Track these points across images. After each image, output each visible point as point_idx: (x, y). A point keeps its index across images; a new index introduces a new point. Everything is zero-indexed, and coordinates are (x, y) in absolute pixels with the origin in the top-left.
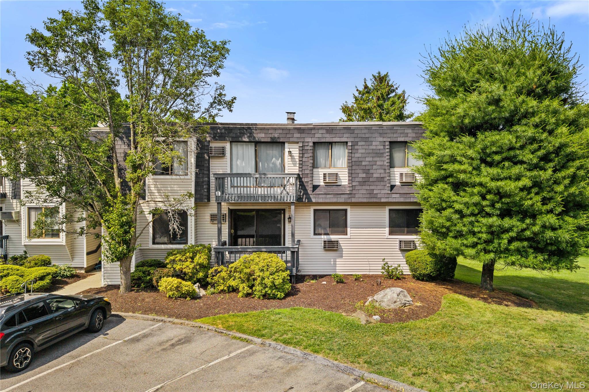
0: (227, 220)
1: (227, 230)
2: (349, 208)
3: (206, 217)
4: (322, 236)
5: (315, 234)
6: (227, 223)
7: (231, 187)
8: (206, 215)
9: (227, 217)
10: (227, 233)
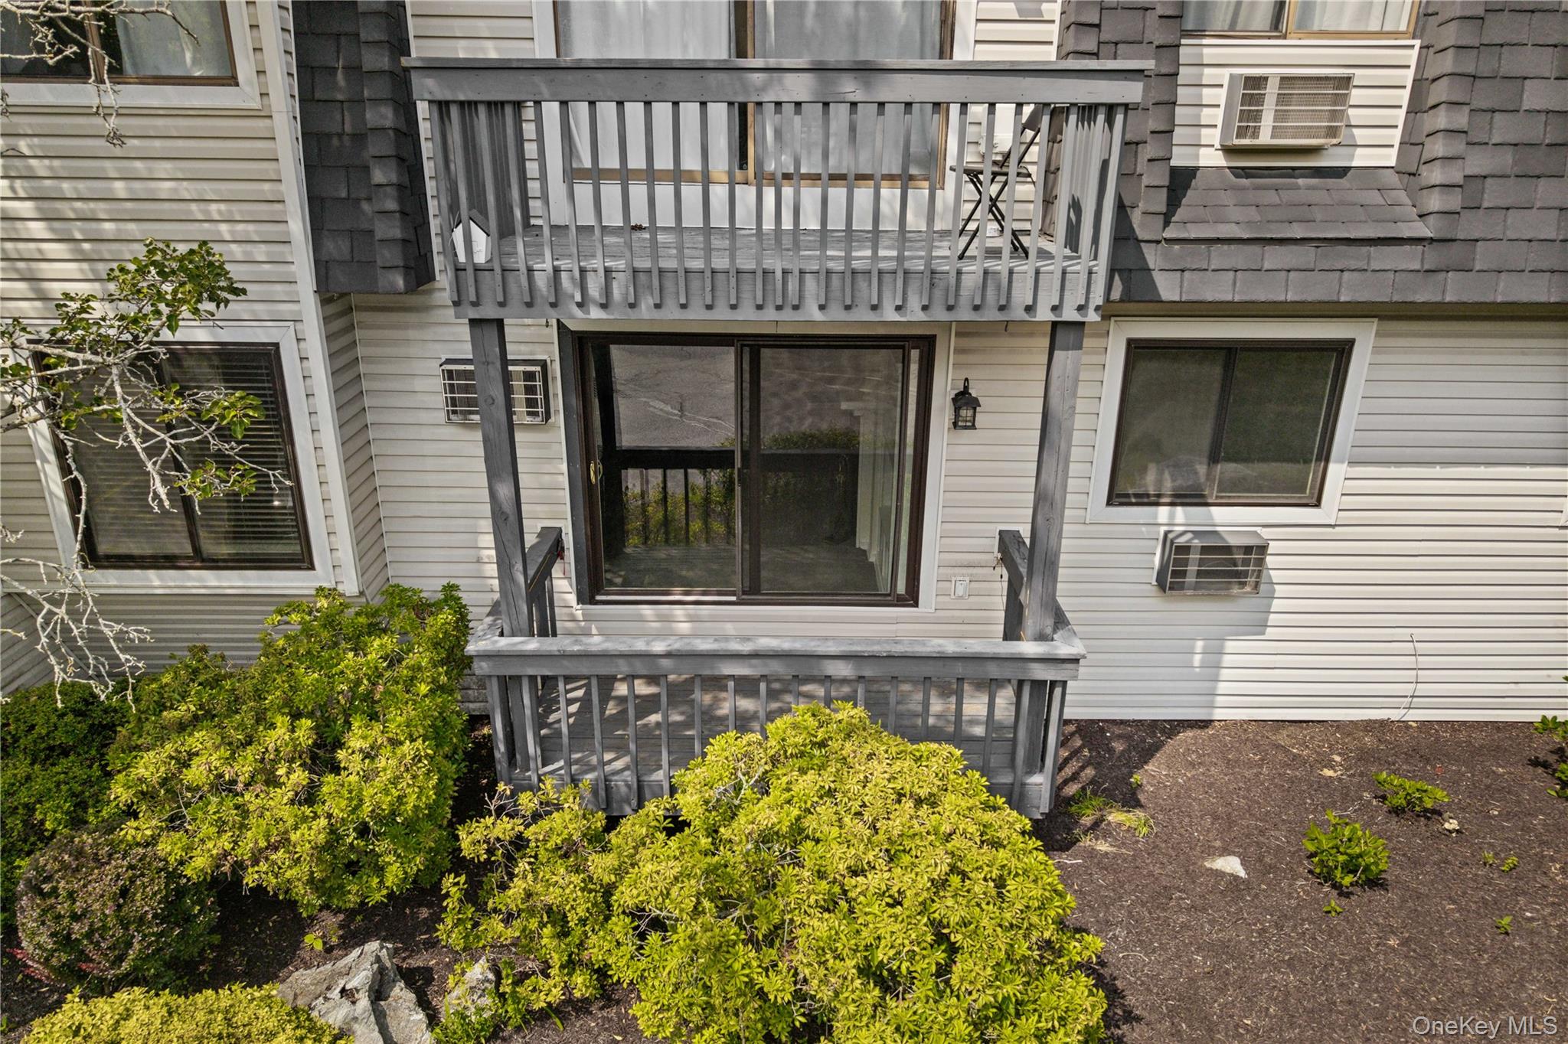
0: (558, 403)
1: (564, 467)
2: (1364, 336)
3: (419, 385)
4: (1163, 513)
5: (1116, 497)
6: (559, 419)
7: (573, 174)
8: (418, 367)
9: (557, 388)
10: (564, 481)
